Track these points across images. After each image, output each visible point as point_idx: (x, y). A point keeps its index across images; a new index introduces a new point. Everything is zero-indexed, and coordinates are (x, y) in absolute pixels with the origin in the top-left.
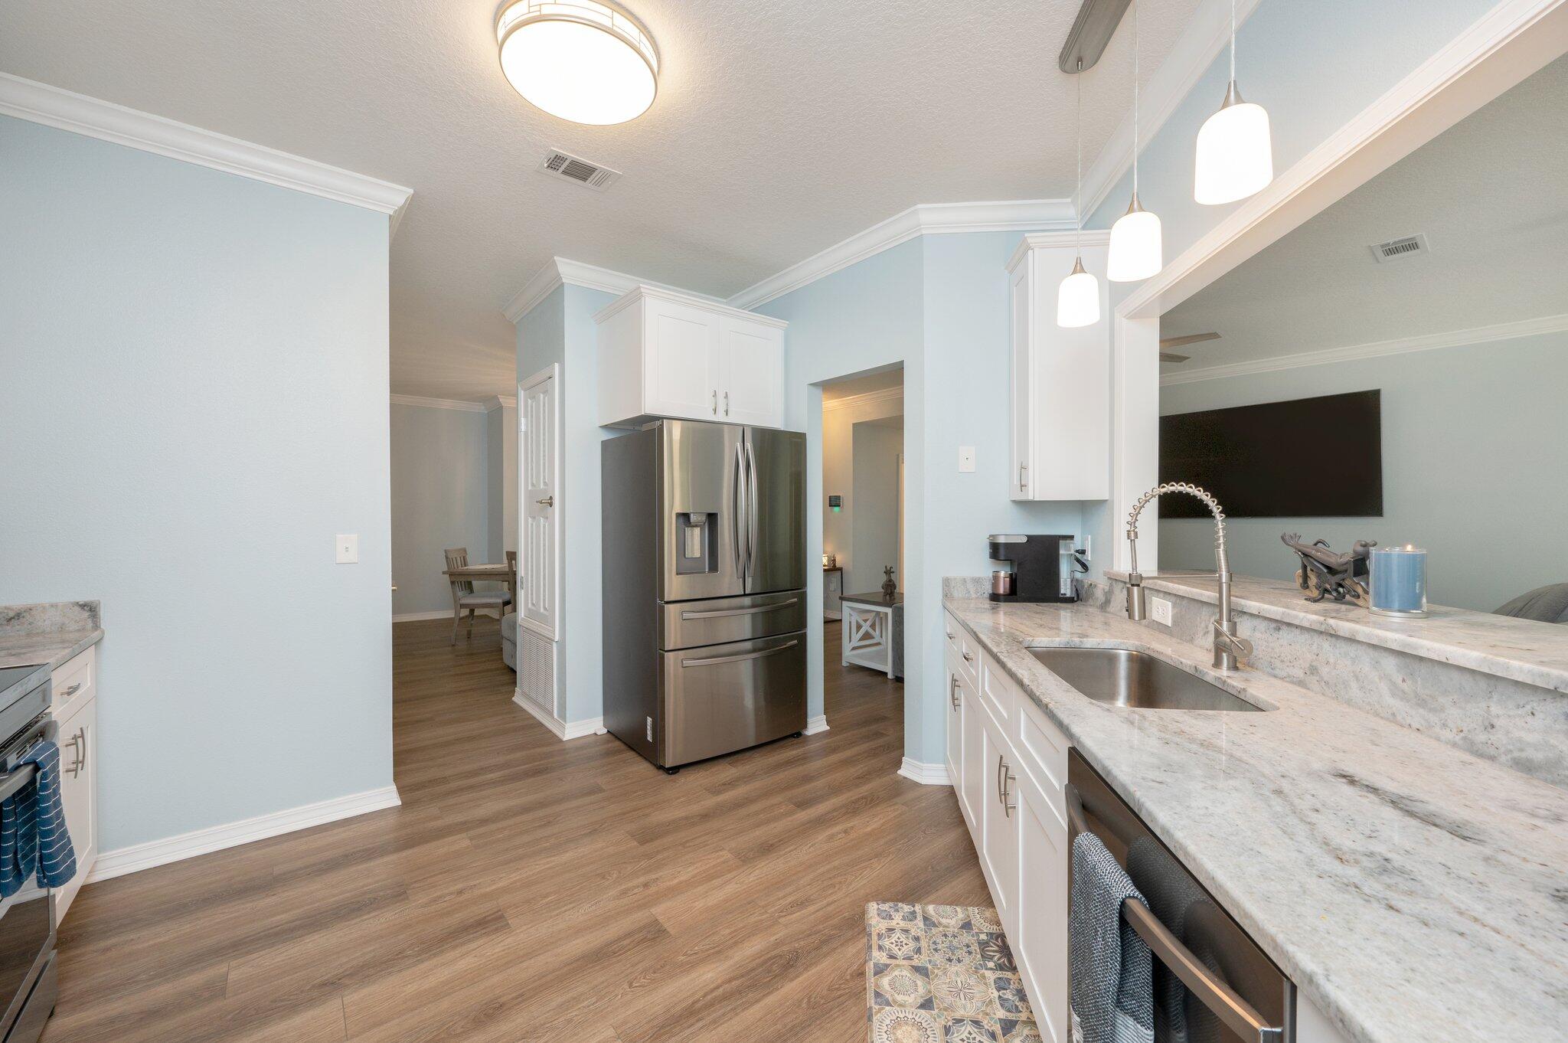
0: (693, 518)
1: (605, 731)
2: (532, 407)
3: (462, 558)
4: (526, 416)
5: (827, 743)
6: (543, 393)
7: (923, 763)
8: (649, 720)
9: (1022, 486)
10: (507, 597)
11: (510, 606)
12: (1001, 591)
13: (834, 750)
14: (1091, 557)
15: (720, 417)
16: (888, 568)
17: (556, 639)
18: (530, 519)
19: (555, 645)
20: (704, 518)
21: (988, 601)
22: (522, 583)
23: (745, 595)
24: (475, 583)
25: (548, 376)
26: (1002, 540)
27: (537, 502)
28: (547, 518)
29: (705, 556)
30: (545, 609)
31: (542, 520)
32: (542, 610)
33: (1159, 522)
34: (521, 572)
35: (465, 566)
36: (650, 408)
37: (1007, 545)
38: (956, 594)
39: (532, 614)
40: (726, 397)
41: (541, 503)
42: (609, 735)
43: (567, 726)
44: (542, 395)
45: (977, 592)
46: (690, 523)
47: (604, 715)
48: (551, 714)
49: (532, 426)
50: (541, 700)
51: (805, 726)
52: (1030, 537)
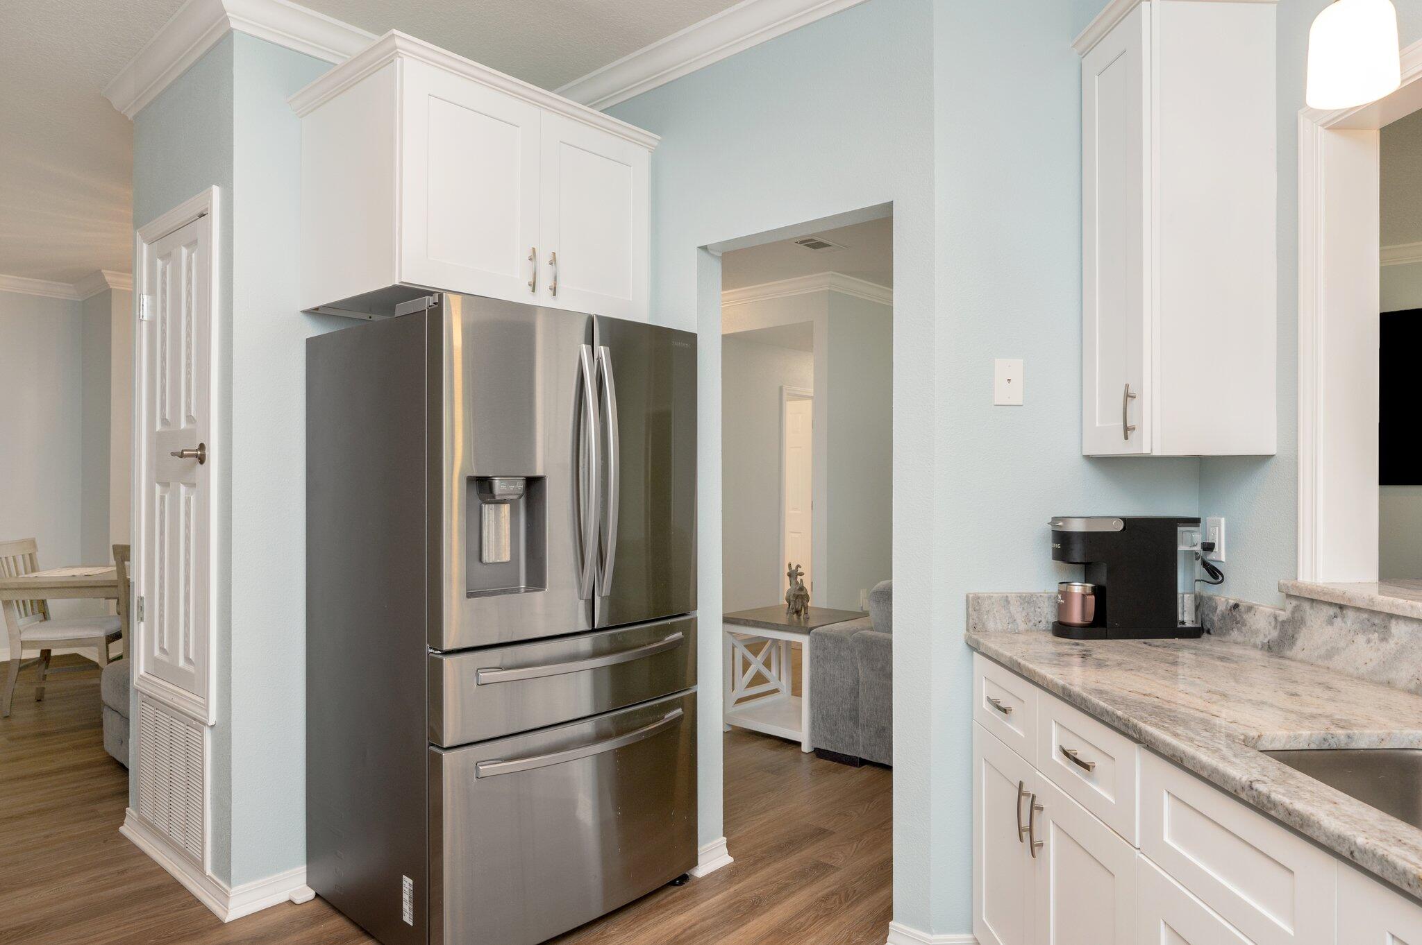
0: (499, 487)
1: (311, 894)
2: (164, 274)
3: (27, 557)
4: (152, 292)
5: (737, 894)
6: (187, 246)
7: (932, 934)
8: (407, 883)
9: (1126, 429)
10: (114, 626)
11: (120, 641)
12: (1076, 617)
13: (754, 907)
14: (1227, 556)
15: (543, 299)
16: (794, 568)
17: (211, 722)
18: (158, 488)
19: (208, 735)
20: (520, 486)
21: (1050, 637)
22: (141, 608)
23: (594, 630)
24: (54, 605)
25: (199, 211)
26: (1077, 526)
27: (173, 454)
28: (194, 485)
29: (518, 560)
30: (187, 659)
31: (183, 489)
32: (182, 663)
33: (1381, 494)
34: (140, 588)
35: (34, 570)
36: (410, 273)
37: (1087, 537)
38: (991, 625)
39: (160, 668)
40: (553, 262)
41: (182, 456)
42: (319, 903)
43: (234, 891)
44: (184, 251)
45: (1027, 620)
46: (494, 496)
47: (307, 864)
48: (198, 865)
49: (164, 309)
50: (178, 837)
51: (694, 863)
52: (1126, 521)
